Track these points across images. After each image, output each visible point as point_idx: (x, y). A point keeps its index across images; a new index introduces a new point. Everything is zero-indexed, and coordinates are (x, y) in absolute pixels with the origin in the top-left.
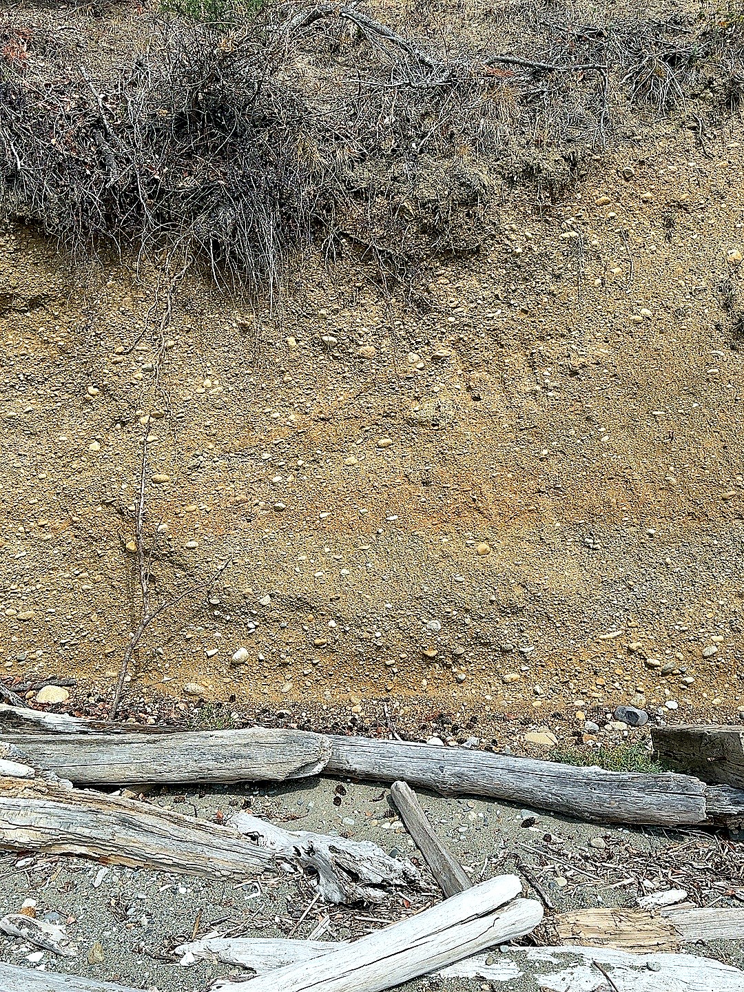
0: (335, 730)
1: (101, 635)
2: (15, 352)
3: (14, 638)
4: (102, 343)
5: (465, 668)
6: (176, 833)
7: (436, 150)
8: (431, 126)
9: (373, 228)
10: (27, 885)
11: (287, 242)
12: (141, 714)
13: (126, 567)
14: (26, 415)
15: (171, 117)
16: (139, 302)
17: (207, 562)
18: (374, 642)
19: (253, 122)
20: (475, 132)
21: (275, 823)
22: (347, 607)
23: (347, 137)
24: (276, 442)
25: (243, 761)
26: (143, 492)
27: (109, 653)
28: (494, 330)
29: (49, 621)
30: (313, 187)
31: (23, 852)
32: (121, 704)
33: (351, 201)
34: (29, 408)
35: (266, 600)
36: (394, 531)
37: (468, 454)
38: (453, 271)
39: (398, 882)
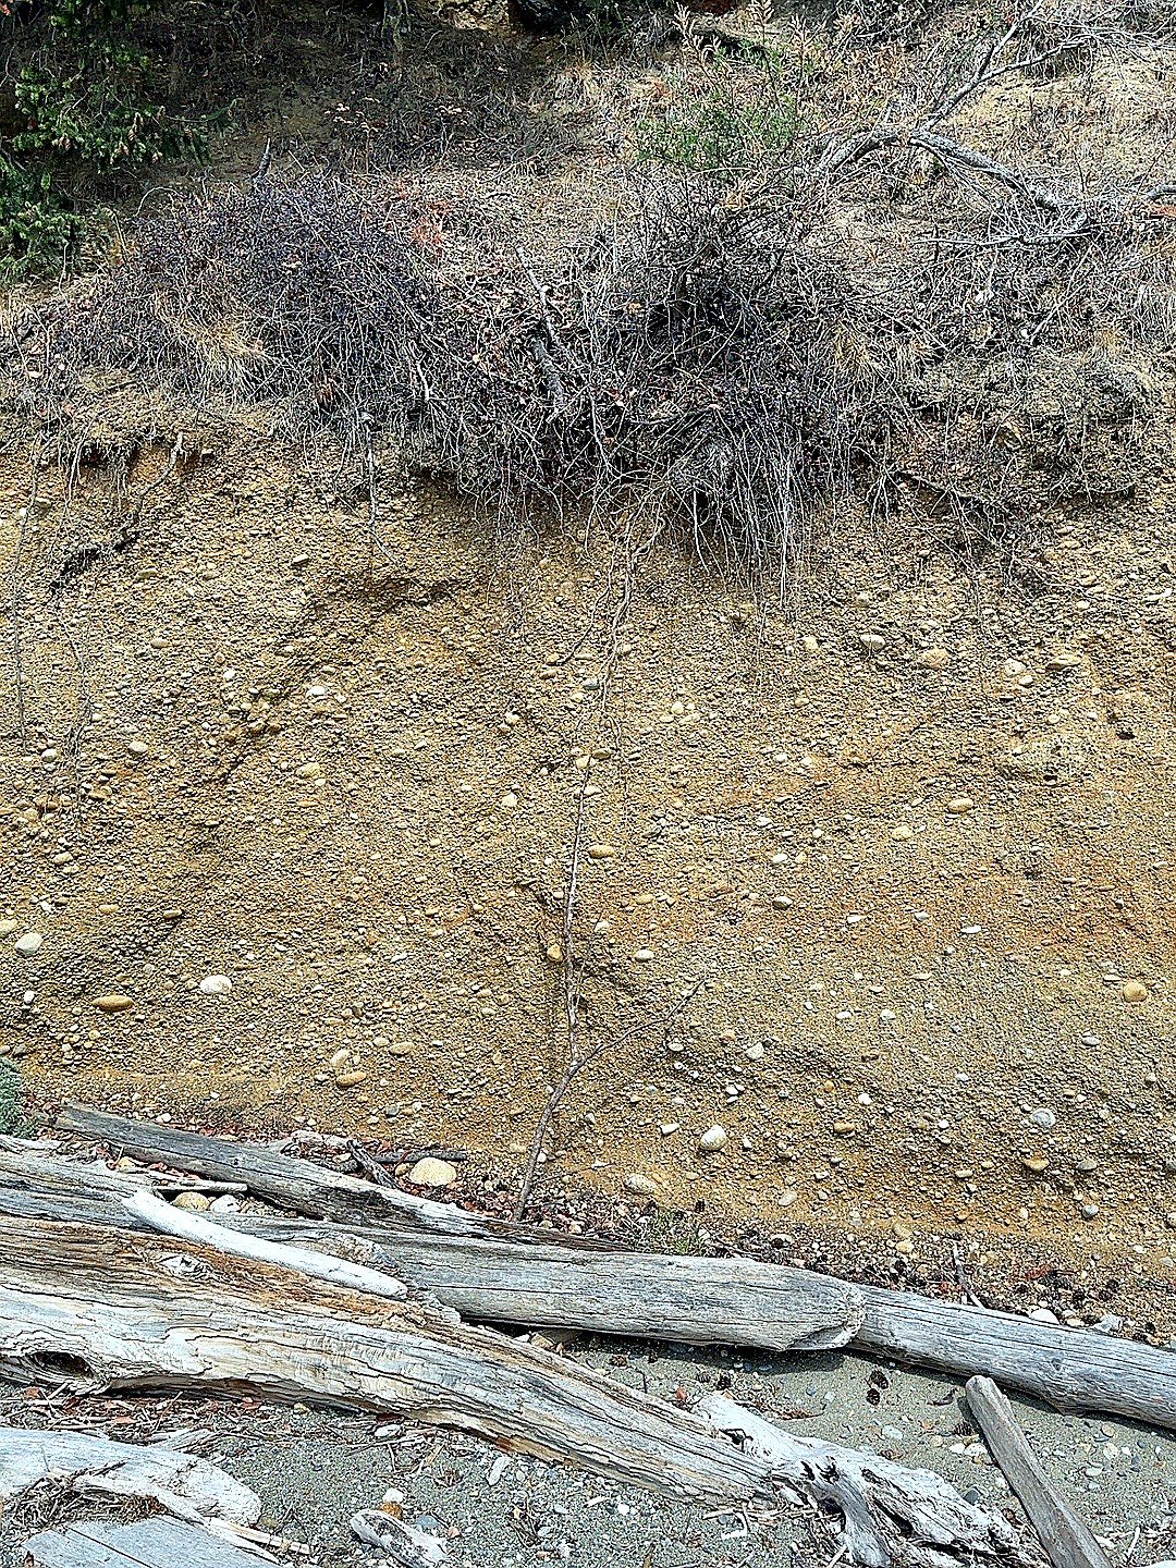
0: (868, 1276)
1: (504, 1086)
2: (408, 662)
3: (383, 1082)
4: (528, 648)
5: (1096, 1194)
6: (615, 1414)
7: (1061, 338)
8: (1054, 302)
9: (952, 464)
10: (390, 1467)
11: (811, 491)
12: (560, 1216)
13: (545, 984)
14: (418, 753)
15: (645, 313)
16: (585, 588)
17: (667, 984)
18: (937, 1136)
19: (767, 313)
20: (1129, 307)
21: (770, 1420)
22: (890, 1073)
23: (914, 327)
24: (780, 800)
25: (721, 1311)
26: (575, 871)
27: (516, 1115)
28: (1158, 622)
29: (433, 1059)
30: (857, 405)
31: (387, 1415)
32: (531, 1197)
33: (918, 425)
34: (423, 743)
35: (756, 1051)
36: (974, 951)
37: (1110, 827)
38: (1088, 528)
39: (981, 1547)
